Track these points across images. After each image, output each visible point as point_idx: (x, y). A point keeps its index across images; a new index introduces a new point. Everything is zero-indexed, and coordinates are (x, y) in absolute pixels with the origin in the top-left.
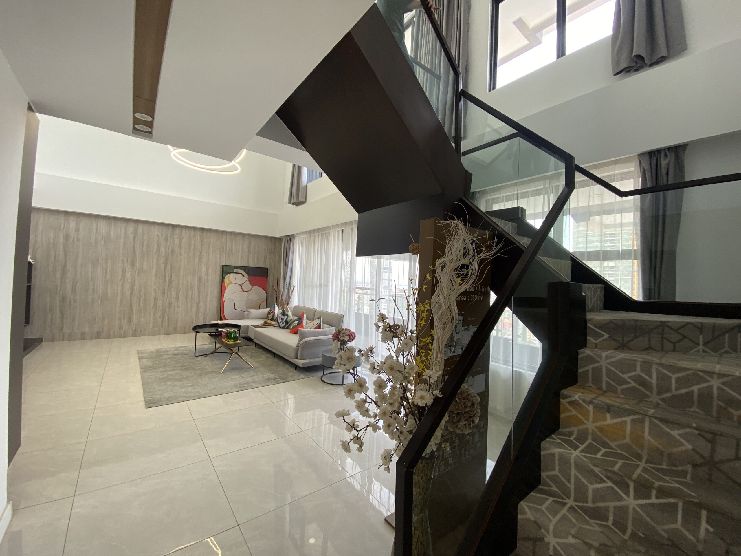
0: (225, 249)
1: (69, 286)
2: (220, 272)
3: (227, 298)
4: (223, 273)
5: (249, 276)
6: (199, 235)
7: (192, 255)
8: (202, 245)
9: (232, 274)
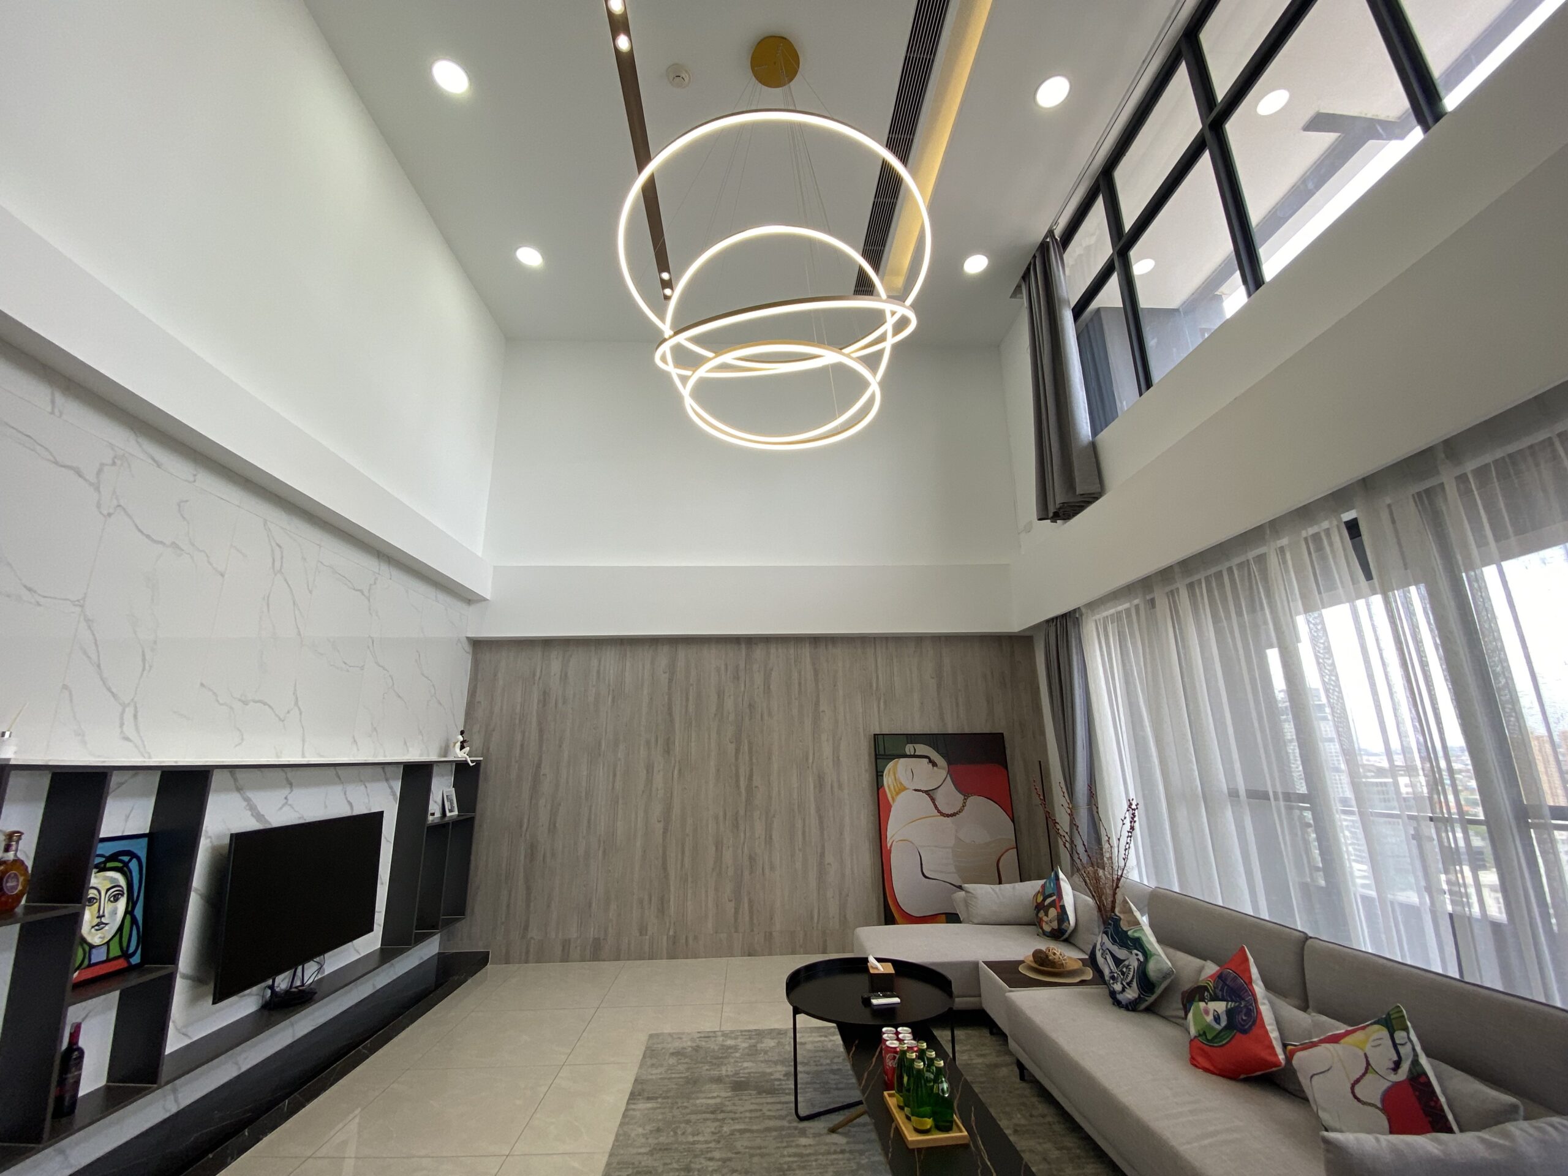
0: (874, 685)
1: (544, 817)
2: (870, 755)
3: (897, 838)
4: (876, 759)
5: (949, 763)
6: (808, 654)
7: (795, 712)
8: (817, 681)
9: (902, 760)
